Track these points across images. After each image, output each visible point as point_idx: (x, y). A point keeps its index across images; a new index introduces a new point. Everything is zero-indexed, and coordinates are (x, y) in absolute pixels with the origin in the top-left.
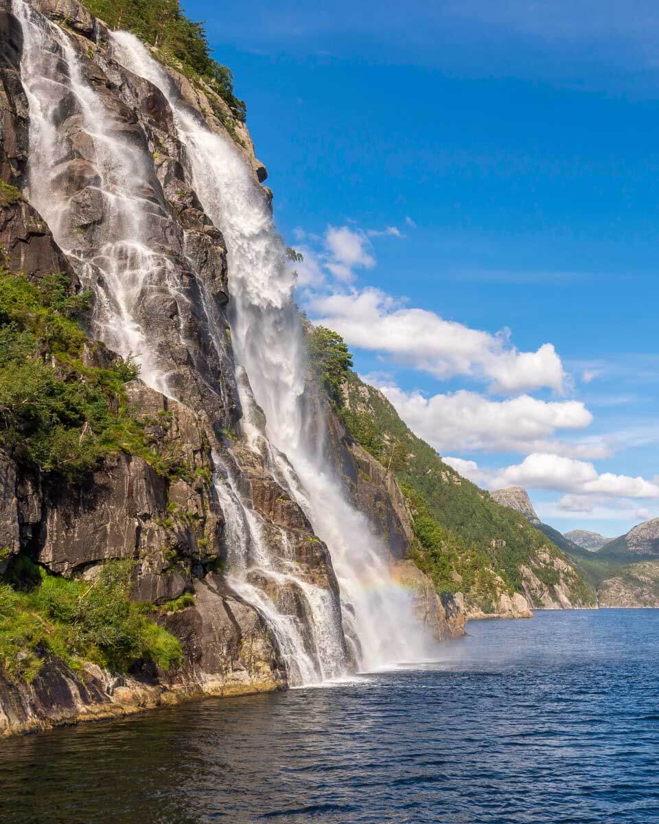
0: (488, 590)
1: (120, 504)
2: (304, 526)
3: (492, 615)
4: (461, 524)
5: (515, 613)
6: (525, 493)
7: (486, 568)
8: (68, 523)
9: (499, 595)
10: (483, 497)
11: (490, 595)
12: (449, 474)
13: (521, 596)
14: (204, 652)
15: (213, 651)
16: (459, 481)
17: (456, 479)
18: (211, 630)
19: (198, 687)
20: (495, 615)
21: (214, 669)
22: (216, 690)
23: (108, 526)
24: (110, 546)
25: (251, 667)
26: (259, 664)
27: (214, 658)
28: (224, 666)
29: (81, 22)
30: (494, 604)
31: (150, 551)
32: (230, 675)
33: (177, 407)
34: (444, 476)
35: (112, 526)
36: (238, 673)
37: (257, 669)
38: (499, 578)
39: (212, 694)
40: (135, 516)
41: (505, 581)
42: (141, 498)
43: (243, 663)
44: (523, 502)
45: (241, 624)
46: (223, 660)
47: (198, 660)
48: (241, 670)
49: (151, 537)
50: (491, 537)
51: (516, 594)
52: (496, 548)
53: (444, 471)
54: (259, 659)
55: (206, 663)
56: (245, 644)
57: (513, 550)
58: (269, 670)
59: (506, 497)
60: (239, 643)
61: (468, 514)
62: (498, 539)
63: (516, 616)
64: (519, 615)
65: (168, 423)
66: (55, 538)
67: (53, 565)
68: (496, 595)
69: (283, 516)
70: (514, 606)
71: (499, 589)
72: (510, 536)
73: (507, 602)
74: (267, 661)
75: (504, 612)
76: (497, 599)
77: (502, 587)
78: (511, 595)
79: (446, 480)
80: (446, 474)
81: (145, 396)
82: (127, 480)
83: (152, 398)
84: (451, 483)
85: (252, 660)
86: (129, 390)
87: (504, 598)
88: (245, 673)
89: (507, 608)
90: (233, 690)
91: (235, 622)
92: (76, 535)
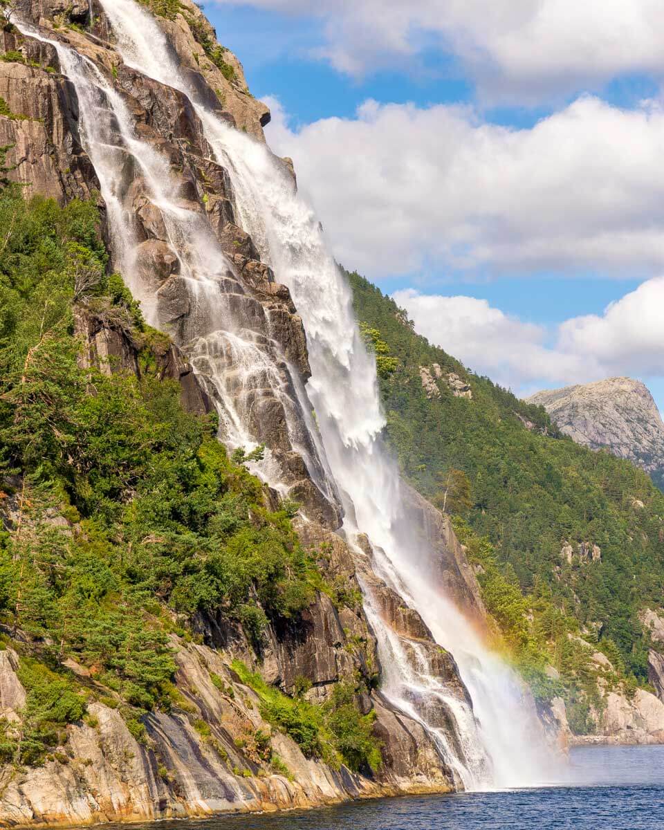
0: (579, 684)
1: (321, 637)
2: (427, 635)
3: (591, 737)
4: (479, 506)
5: (640, 732)
6: (646, 395)
7: (570, 636)
8: (290, 654)
9: (603, 693)
10: (530, 424)
11: (582, 695)
12: (438, 371)
13: (652, 697)
14: (394, 758)
15: (400, 758)
16: (465, 389)
17: (459, 384)
18: (396, 741)
19: (395, 787)
20: (598, 738)
21: (404, 773)
22: (409, 789)
23: (316, 655)
24: (320, 671)
25: (426, 771)
26: (434, 770)
27: (402, 764)
28: (410, 771)
29: (76, 6)
30: (594, 715)
31: (344, 674)
32: (415, 778)
33: (330, 536)
34: (426, 379)
35: (319, 654)
36: (419, 776)
37: (433, 774)
38: (601, 657)
39: (409, 792)
40: (332, 646)
41: (615, 662)
42: (334, 629)
43: (421, 769)
44: (640, 420)
45: (414, 735)
46: (408, 765)
47: (391, 765)
48: (421, 775)
49: (343, 662)
50: (560, 537)
51: (641, 692)
52: (576, 567)
53: (426, 365)
54: (434, 766)
55: (396, 768)
56: (421, 753)
57: (621, 569)
58: (441, 775)
59: (590, 406)
60: (416, 752)
61: (496, 476)
62: (580, 541)
63: (642, 739)
64: (650, 738)
65: (329, 555)
66: (285, 667)
67: (287, 688)
68: (598, 696)
69: (405, 627)
70: (637, 718)
71: (601, 680)
72: (612, 533)
73: (623, 709)
74: (439, 767)
75: (617, 731)
76: (600, 705)
77: (608, 678)
78: (630, 694)
79: (433, 387)
80: (433, 373)
81: (308, 531)
82: (322, 614)
83: (313, 531)
84: (446, 397)
85: (428, 767)
86: (297, 527)
87: (615, 701)
88: (424, 776)
89: (622, 722)
90: (421, 790)
91: (410, 734)
92: (297, 664)
